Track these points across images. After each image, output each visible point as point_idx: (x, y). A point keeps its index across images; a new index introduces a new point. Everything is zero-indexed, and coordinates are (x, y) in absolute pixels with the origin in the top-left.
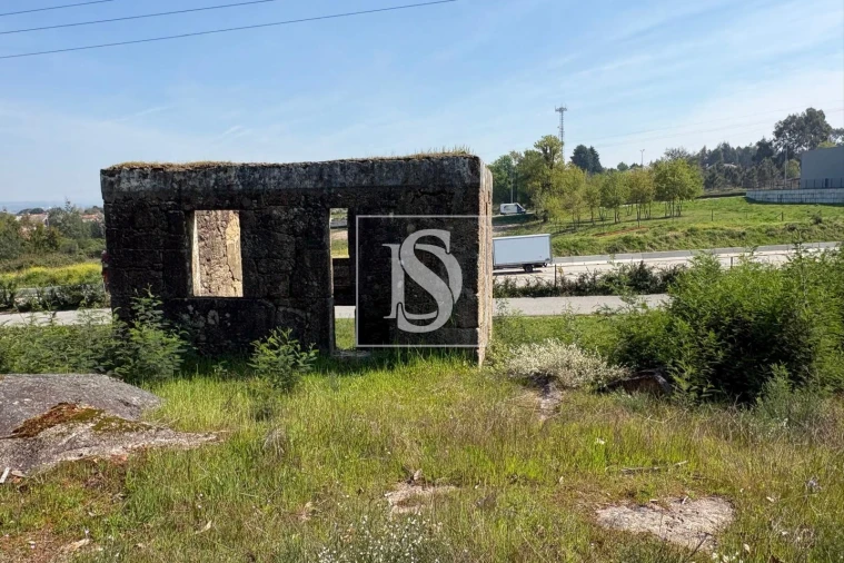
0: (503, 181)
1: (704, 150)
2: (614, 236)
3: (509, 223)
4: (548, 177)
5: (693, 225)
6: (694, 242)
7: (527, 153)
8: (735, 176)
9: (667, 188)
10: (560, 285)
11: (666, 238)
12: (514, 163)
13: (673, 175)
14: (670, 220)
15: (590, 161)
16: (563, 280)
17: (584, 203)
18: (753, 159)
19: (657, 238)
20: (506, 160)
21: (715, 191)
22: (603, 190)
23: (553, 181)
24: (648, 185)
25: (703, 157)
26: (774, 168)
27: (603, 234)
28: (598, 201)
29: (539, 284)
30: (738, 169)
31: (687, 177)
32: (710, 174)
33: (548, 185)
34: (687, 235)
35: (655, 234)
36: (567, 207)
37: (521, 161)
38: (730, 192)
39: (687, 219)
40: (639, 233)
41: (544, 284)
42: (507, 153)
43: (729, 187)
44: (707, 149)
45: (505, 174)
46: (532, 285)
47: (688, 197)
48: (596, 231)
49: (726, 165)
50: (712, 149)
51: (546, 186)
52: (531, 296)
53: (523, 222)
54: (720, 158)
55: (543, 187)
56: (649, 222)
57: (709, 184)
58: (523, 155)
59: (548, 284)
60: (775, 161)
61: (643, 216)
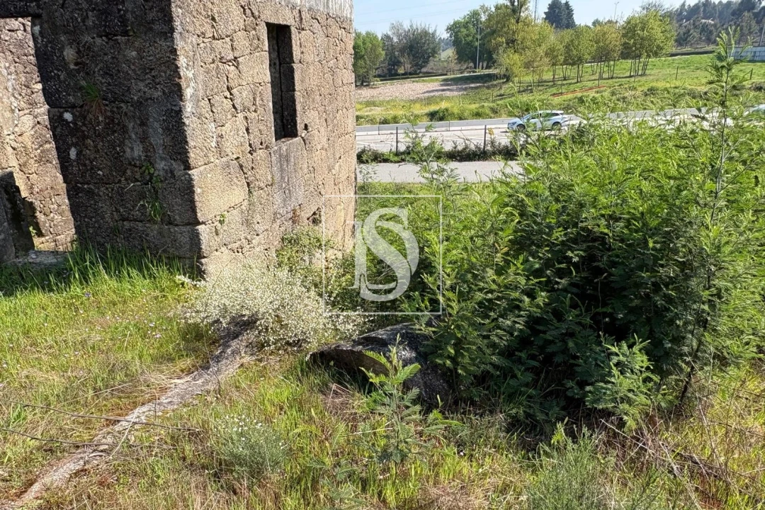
0: (470, 38)
1: (683, 5)
2: (570, 96)
3: (473, 83)
4: (514, 32)
5: (654, 84)
6: (652, 102)
7: (497, 8)
8: (711, 32)
9: (635, 44)
10: (489, 148)
11: (624, 98)
12: (483, 18)
13: (643, 29)
14: (632, 79)
15: (564, 17)
16: (492, 143)
17: (547, 60)
18: (733, 14)
19: (614, 98)
20: (475, 14)
21: (688, 49)
22: (567, 47)
23: (519, 37)
24: (615, 40)
25: (681, 13)
26: (753, 23)
27: (561, 93)
28: (561, 58)
29: (466, 147)
30: (715, 25)
31: (657, 31)
32: (685, 30)
33: (513, 41)
34: (646, 95)
35: (613, 94)
36: (528, 65)
37: (490, 16)
38: (702, 50)
39: (651, 77)
40: (597, 92)
41: (473, 147)
42: (477, 8)
43: (703, 45)
44: (687, 4)
45: (473, 30)
46: (460, 148)
47: (656, 54)
48: (554, 90)
49: (703, 21)
50: (692, 4)
51: (511, 42)
52: (457, 160)
53: (485, 82)
54: (699, 13)
55: (507, 44)
56: (610, 81)
57: (681, 41)
58: (493, 9)
59: (477, 147)
60: (756, 15)
61: (605, 76)
